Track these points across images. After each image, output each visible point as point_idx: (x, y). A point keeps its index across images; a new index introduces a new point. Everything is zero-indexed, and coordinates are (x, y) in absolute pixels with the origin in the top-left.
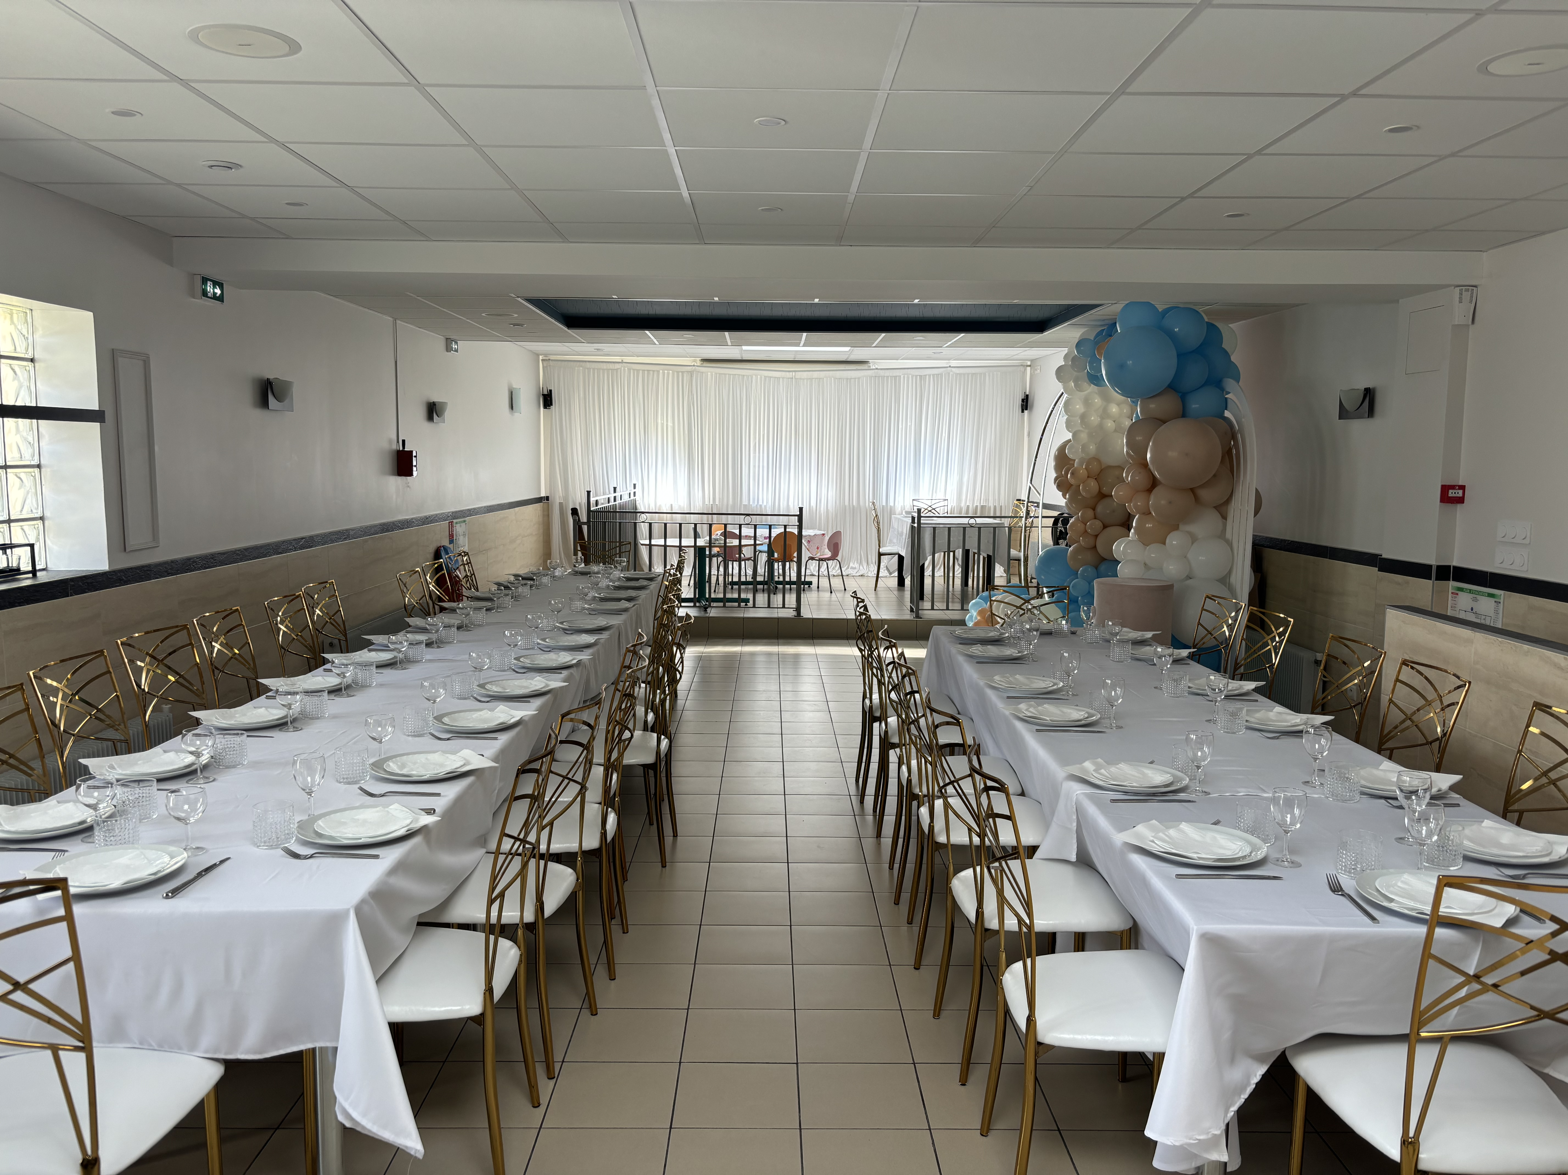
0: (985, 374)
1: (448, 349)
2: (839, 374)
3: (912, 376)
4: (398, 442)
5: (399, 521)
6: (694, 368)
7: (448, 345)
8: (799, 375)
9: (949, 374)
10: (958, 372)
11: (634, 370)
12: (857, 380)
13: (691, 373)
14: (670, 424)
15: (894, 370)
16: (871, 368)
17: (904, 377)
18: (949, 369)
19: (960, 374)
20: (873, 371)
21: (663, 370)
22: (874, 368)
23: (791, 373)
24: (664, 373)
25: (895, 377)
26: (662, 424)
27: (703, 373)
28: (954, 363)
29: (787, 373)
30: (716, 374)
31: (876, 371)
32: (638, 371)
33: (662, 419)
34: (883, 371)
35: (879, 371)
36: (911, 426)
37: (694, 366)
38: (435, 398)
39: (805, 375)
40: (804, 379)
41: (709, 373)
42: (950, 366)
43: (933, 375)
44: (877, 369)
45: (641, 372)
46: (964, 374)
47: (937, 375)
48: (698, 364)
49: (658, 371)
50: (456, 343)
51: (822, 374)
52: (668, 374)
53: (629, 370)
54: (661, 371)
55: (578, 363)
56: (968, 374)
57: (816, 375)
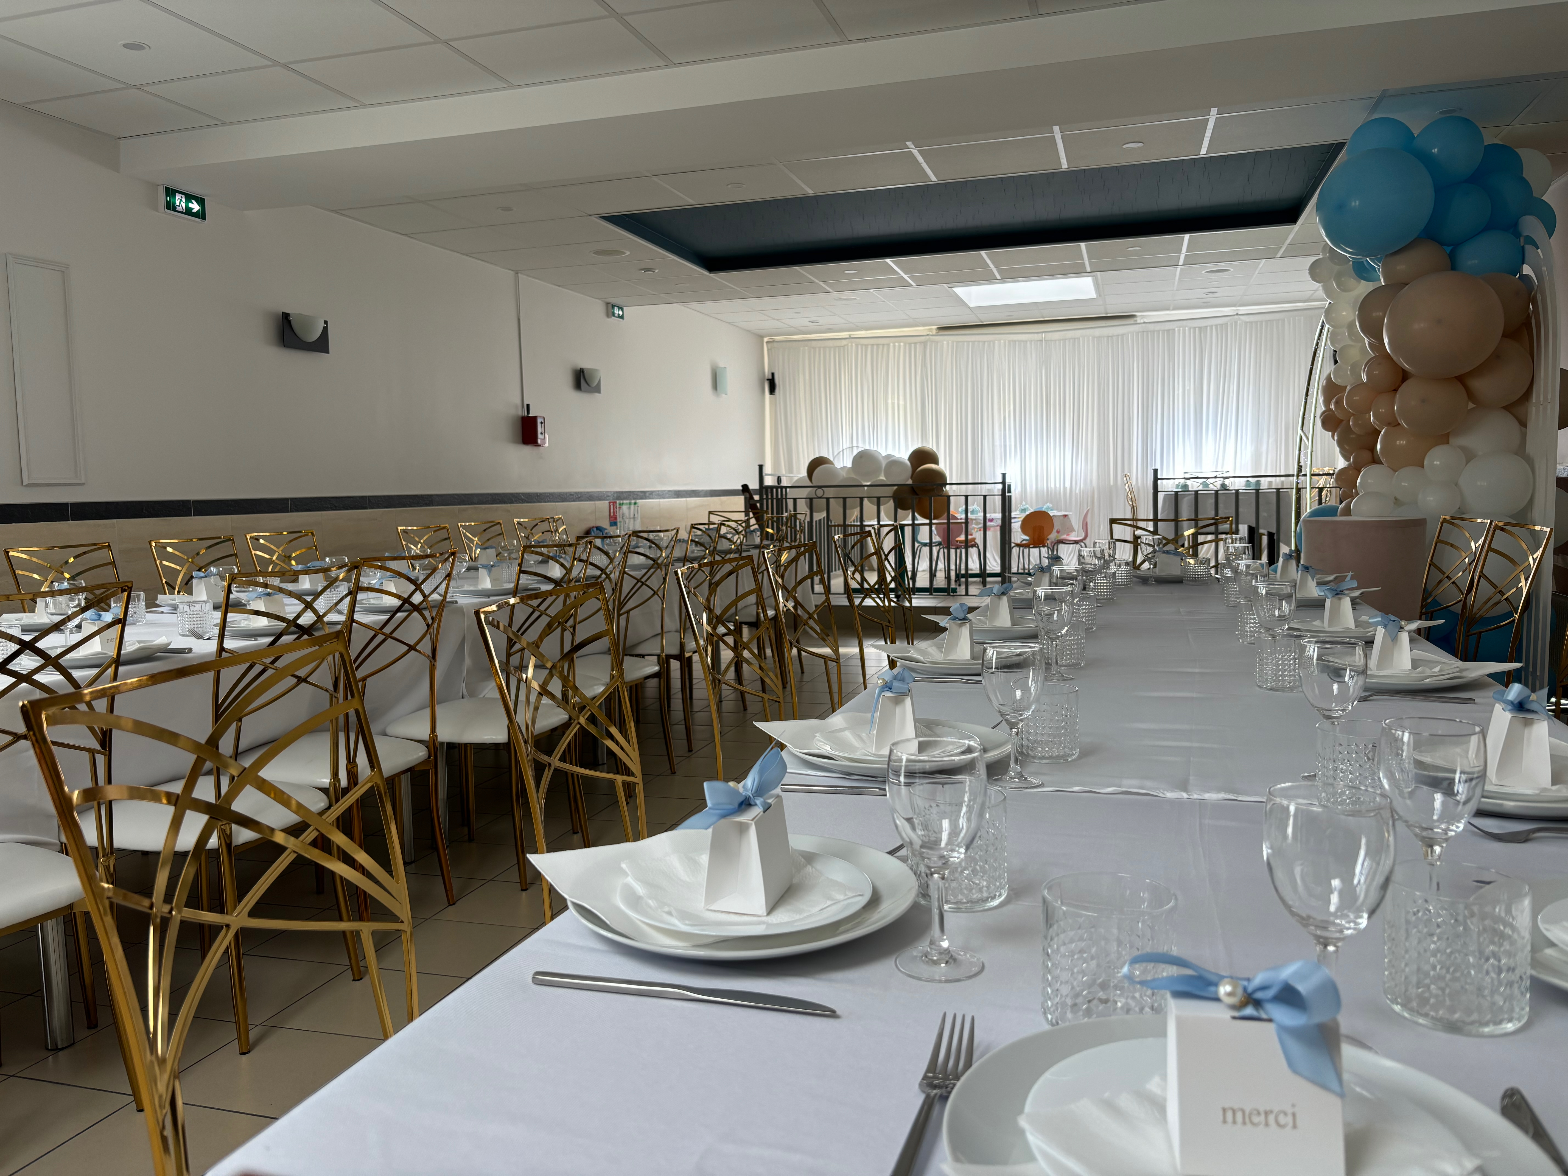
0: (1283, 320)
1: (610, 314)
2: (1097, 332)
3: (1190, 329)
4: (523, 407)
5: (523, 494)
6: (927, 337)
7: (610, 308)
8: (1050, 336)
9: (1236, 323)
10: (1248, 320)
11: (862, 345)
12: (1120, 337)
13: (924, 344)
14: (901, 403)
15: (1163, 324)
16: (1139, 322)
17: (1179, 331)
18: (1236, 317)
19: (1251, 323)
20: (1140, 325)
21: (894, 343)
22: (1142, 321)
23: (1040, 335)
24: (894, 346)
25: (1168, 331)
26: (893, 404)
27: (937, 342)
28: (1243, 310)
29: (1036, 335)
30: (953, 342)
31: (1144, 325)
32: (866, 346)
33: (893, 398)
34: (1153, 325)
35: (1147, 325)
36: (1189, 390)
37: (928, 335)
38: (585, 365)
39: (1056, 336)
40: (1055, 341)
41: (945, 342)
42: (1237, 314)
43: (1216, 326)
44: (1145, 323)
45: (869, 347)
46: (1256, 322)
47: (1221, 325)
48: (934, 333)
49: (888, 345)
50: (620, 308)
51: (1078, 333)
52: (900, 346)
53: (857, 345)
54: (892, 344)
55: (803, 343)
56: (1261, 322)
57: (1070, 334)
